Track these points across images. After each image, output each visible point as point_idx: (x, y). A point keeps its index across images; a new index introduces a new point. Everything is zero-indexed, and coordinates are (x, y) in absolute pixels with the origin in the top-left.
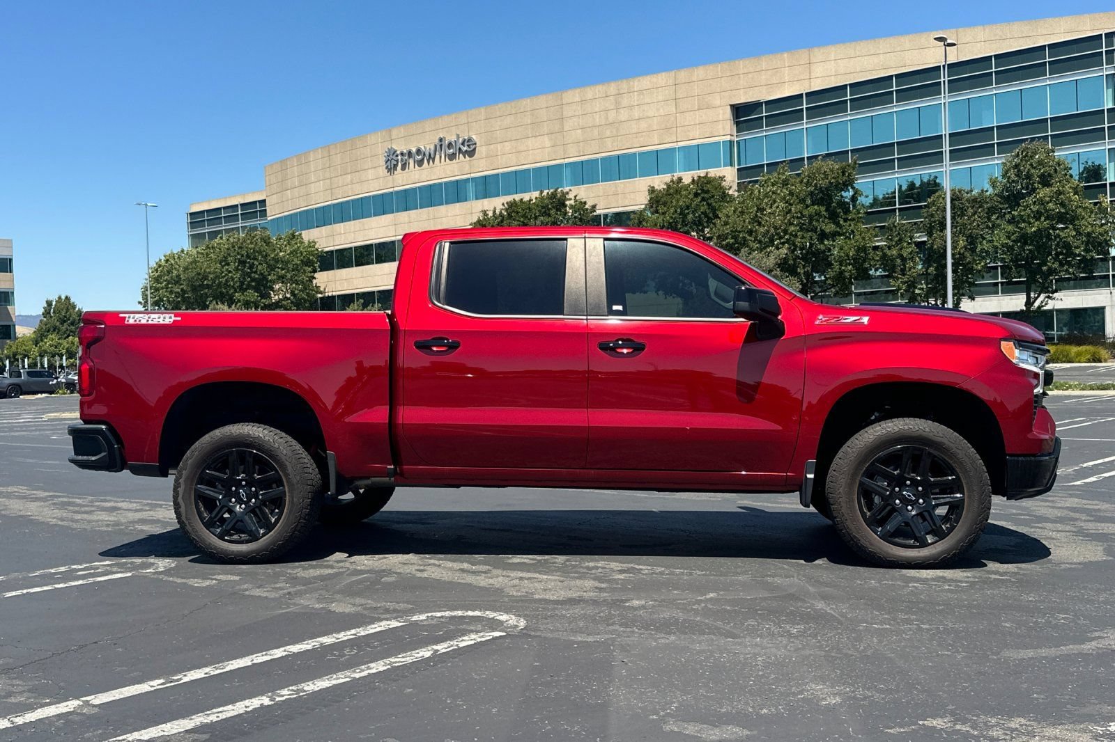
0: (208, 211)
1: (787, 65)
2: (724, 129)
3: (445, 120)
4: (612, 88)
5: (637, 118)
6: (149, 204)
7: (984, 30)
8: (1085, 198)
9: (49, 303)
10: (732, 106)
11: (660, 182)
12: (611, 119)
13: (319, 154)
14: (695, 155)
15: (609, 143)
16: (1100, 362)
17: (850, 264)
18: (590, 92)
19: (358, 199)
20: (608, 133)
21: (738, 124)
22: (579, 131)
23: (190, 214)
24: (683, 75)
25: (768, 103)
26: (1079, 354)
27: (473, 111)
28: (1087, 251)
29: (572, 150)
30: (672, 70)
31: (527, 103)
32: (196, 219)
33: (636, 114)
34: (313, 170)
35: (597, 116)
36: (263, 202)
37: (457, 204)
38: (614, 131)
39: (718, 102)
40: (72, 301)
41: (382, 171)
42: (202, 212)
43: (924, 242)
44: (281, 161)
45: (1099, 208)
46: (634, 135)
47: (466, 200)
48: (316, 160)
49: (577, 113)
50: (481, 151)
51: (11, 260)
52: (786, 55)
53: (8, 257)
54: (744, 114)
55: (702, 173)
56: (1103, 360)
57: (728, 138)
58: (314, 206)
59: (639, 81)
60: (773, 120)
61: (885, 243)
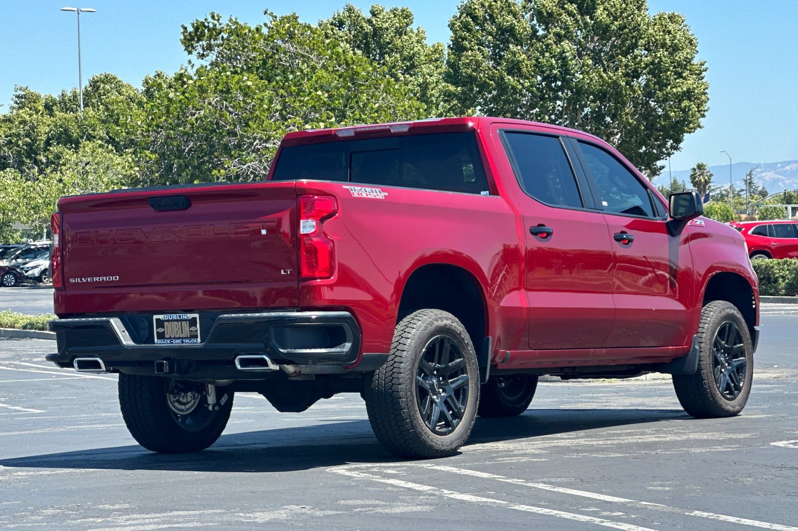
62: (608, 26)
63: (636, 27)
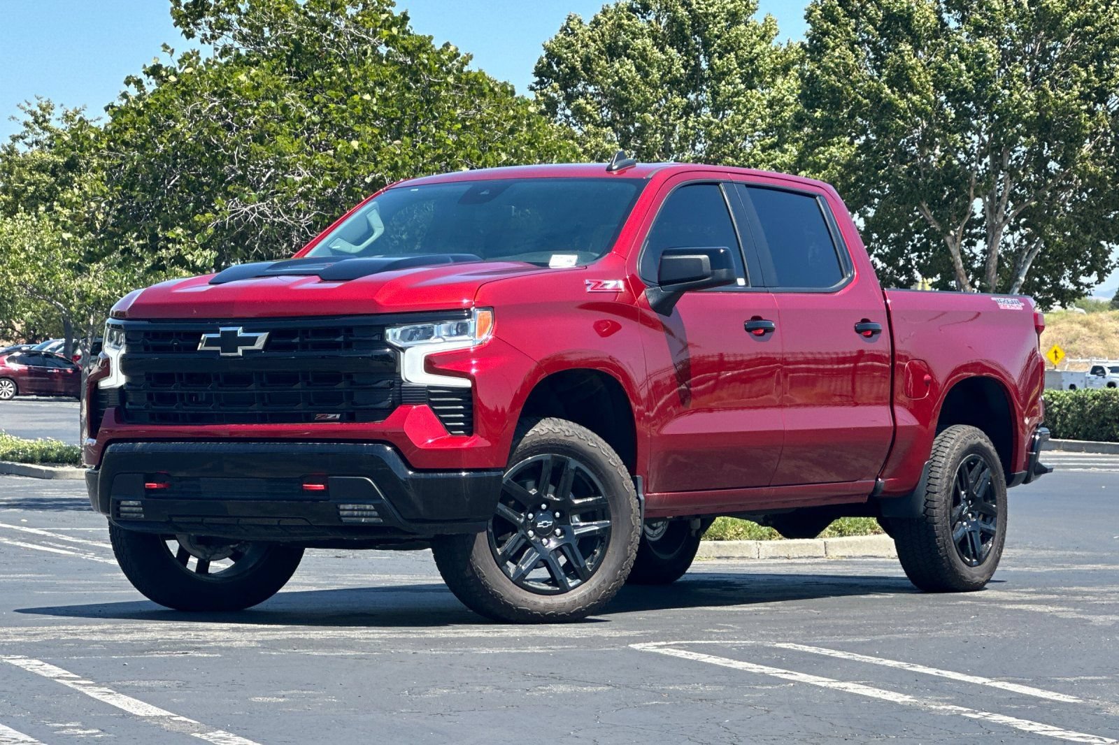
62: (1058, 18)
63: (1107, 25)
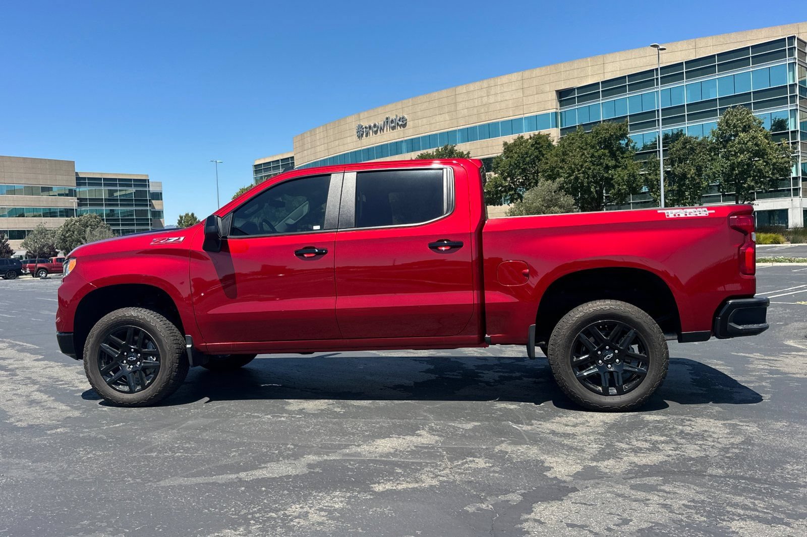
0: (264, 164)
1: (590, 65)
2: (552, 105)
3: (390, 107)
4: (485, 84)
5: (500, 100)
6: (218, 161)
7: (713, 39)
8: (773, 141)
9: (181, 217)
10: (557, 91)
11: (510, 139)
12: (484, 103)
13: (321, 129)
14: (535, 121)
15: (483, 117)
16: (779, 243)
17: (625, 185)
18: (472, 87)
19: (342, 155)
20: (483, 111)
21: (560, 102)
22: (466, 110)
23: (255, 166)
24: (527, 74)
25: (579, 88)
26: (765, 239)
27: (406, 101)
28: (773, 174)
29: (462, 122)
30: (520, 71)
31: (435, 95)
32: (258, 169)
33: (499, 98)
34: (318, 138)
35: (476, 101)
36: (292, 158)
37: (397, 156)
38: (486, 109)
39: (548, 89)
40: (195, 216)
41: (355, 138)
42: (261, 164)
43: (670, 171)
44: (301, 134)
45: (782, 148)
46: (498, 111)
47: (401, 153)
48: (320, 133)
49: (464, 100)
50: (410, 124)
51: (161, 193)
52: (589, 59)
53: (160, 192)
54: (564, 96)
55: (536, 132)
56: (781, 243)
57: (554, 110)
58: (319, 159)
59: (501, 78)
60: (582, 99)
61: (647, 172)
